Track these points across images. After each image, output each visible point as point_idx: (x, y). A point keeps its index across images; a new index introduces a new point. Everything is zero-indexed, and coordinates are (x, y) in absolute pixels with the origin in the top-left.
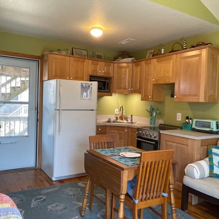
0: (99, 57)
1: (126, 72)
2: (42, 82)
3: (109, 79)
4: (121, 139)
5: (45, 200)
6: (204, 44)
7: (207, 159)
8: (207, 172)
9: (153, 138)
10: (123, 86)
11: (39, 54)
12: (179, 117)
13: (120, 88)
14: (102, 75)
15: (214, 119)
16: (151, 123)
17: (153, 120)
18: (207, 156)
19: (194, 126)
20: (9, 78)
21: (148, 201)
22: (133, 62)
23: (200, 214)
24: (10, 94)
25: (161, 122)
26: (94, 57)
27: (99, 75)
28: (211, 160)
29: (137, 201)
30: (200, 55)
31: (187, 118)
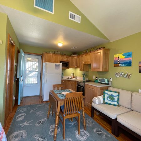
0: (65, 54)
1: (74, 60)
2: (42, 63)
3: (68, 62)
4: (71, 85)
5: (37, 110)
6: (102, 48)
7: (103, 95)
8: (102, 101)
9: (82, 85)
10: (73, 65)
11: (42, 54)
12: (94, 77)
13: (72, 66)
14: (65, 61)
15: (107, 78)
16: (83, 79)
17: (84, 78)
18: (103, 94)
19: (99, 81)
20: (35, 63)
21: (71, 115)
22: (77, 56)
23: (99, 120)
24: (36, 68)
25: (87, 79)
26: (62, 54)
27: (64, 61)
28: (104, 96)
29: (64, 115)
30: (100, 52)
31: (97, 78)
